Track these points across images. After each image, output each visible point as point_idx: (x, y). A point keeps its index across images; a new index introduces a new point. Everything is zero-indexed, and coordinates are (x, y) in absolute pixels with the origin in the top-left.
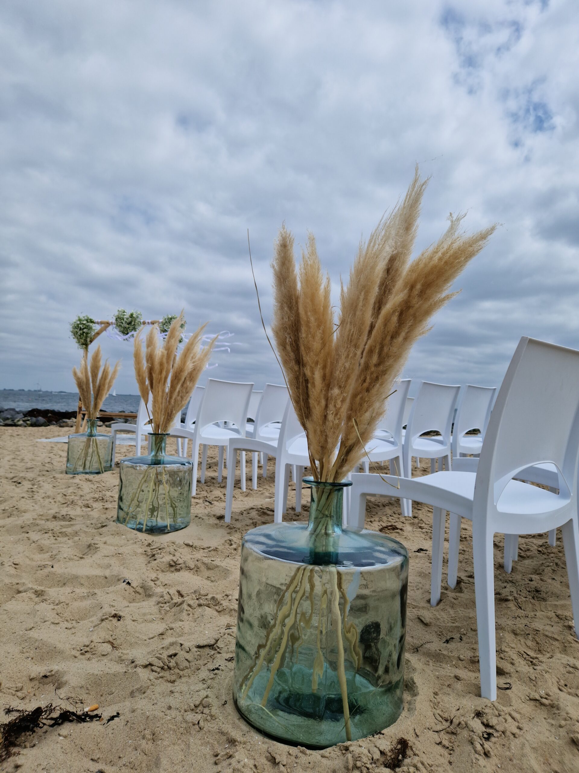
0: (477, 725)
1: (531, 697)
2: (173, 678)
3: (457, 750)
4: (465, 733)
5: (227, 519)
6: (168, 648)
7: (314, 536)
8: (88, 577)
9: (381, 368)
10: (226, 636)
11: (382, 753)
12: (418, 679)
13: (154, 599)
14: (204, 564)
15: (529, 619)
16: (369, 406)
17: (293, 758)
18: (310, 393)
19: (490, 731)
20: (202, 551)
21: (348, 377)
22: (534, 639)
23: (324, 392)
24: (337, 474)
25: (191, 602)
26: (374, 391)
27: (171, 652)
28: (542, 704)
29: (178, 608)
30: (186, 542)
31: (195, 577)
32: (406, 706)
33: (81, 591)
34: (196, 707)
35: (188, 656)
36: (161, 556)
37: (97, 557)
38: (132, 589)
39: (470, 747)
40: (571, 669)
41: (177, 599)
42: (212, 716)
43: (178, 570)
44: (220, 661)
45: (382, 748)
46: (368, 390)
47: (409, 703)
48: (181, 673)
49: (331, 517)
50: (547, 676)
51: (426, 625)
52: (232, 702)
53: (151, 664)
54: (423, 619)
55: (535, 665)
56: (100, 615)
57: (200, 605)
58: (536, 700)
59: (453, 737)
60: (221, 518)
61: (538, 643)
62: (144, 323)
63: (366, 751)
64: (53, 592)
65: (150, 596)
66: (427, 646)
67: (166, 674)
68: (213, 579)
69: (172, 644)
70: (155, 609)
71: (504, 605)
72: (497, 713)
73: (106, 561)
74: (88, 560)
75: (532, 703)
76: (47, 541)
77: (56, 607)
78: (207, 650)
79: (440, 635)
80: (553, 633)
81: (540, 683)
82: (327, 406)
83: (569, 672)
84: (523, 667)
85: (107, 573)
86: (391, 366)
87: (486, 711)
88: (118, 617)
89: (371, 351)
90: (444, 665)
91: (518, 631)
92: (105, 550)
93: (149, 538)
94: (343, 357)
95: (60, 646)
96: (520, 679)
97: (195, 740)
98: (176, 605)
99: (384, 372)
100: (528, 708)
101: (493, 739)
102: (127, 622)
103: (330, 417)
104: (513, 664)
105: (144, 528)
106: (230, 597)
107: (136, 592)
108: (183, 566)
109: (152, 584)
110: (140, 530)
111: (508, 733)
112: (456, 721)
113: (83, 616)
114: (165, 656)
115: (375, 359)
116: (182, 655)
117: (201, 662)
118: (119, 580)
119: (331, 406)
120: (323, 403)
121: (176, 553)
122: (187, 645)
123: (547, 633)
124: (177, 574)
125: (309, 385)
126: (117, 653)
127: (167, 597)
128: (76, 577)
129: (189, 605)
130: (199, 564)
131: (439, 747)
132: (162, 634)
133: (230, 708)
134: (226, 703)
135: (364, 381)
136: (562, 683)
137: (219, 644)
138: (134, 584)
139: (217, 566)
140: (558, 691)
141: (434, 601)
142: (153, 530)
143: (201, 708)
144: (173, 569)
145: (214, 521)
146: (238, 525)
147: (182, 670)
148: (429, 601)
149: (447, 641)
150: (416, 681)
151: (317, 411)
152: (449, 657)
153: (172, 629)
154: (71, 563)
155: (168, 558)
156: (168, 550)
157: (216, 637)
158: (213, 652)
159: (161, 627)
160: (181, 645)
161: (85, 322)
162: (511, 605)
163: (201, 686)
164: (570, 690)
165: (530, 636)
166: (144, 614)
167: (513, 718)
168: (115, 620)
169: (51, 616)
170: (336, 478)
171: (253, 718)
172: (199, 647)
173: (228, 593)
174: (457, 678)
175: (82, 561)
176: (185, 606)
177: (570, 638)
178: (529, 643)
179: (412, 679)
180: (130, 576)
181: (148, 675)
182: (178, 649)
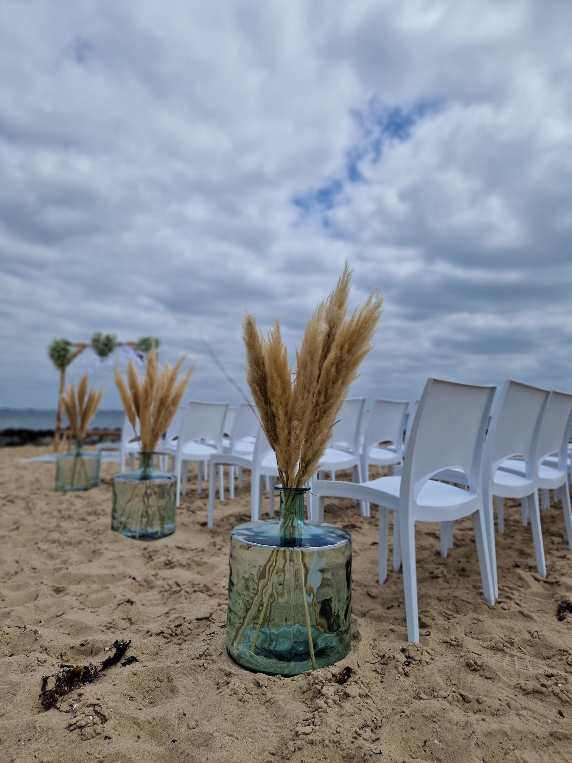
0: (402, 658)
1: (444, 640)
2: (180, 642)
3: (387, 674)
4: (393, 663)
5: (210, 526)
6: (174, 621)
7: (283, 529)
8: (99, 576)
9: (327, 404)
10: (218, 611)
11: (333, 675)
12: (362, 630)
13: (155, 591)
14: (194, 561)
15: (452, 590)
16: (320, 432)
17: (272, 682)
18: (277, 424)
19: (411, 660)
20: (190, 552)
21: (304, 413)
22: (453, 604)
23: (286, 423)
24: (299, 482)
25: (188, 590)
26: (323, 421)
27: (177, 623)
28: (452, 645)
29: (177, 595)
30: (177, 545)
31: (188, 572)
32: (352, 649)
33: (94, 587)
34: (201, 656)
35: (190, 626)
36: (157, 557)
37: (103, 560)
38: (137, 583)
39: (395, 671)
40: (475, 621)
41: (175, 588)
42: (213, 660)
43: (172, 568)
44: (215, 628)
45: (333, 672)
46: (319, 421)
47: (355, 646)
48: (186, 638)
49: (295, 513)
50: (457, 626)
51: (373, 597)
52: (226, 653)
53: (162, 632)
54: (371, 594)
55: (450, 619)
56: (116, 601)
57: (195, 591)
58: (447, 642)
59: (385, 666)
60: (204, 524)
61: (456, 606)
62: (120, 344)
63: (322, 674)
64: (73, 588)
65: (152, 587)
66: (372, 612)
67: (175, 639)
68: (202, 573)
69: (177, 618)
70: (159, 597)
71: (435, 581)
72: (416, 649)
73: (111, 563)
74: (96, 563)
75: (445, 644)
76: (55, 549)
77: (79, 598)
78: (204, 622)
79: (383, 604)
80: (468, 598)
81: (451, 631)
82: (289, 433)
83: (474, 623)
84: (441, 621)
85: (114, 572)
86: (333, 403)
87: (409, 648)
88: (130, 602)
89: (319, 393)
90: (384, 624)
91: (441, 598)
92: (108, 554)
93: (144, 544)
94: (300, 399)
95: (90, 624)
96: (437, 629)
97: (202, 676)
98: (175, 592)
99: (329, 408)
100: (440, 648)
101: (411, 665)
102: (139, 605)
103: (293, 441)
104: (433, 619)
106: (218, 586)
107: (141, 585)
108: (176, 563)
109: (153, 578)
110: (134, 537)
111: (423, 662)
112: (387, 656)
113: (100, 604)
114: (172, 626)
115: (322, 399)
116: (185, 625)
117: (200, 630)
118: (125, 577)
119: (293, 433)
120: (286, 431)
121: (169, 554)
122: (188, 618)
123: (463, 599)
124: (173, 570)
125: (276, 419)
126: (134, 627)
127: (167, 588)
128: (88, 577)
129: (186, 592)
130: (190, 562)
131: (375, 673)
132: (167, 613)
133: (225, 656)
134: (222, 653)
135: (316, 414)
136: (468, 630)
137: (213, 616)
138: (138, 579)
139: (205, 563)
140: (464, 636)
141: (381, 581)
143: (204, 656)
144: (168, 567)
145: (198, 527)
146: (220, 530)
147: (186, 636)
148: (378, 582)
149: (388, 608)
150: (360, 632)
151: (282, 437)
152: (387, 618)
153: (175, 609)
154: (82, 566)
155: (163, 559)
156: (162, 552)
157: (211, 611)
158: (209, 623)
160: (184, 618)
161: (62, 345)
162: (440, 580)
163: (202, 643)
164: (473, 636)
165: (450, 602)
166: (150, 601)
167: (429, 653)
168: (129, 605)
169: (76, 604)
170: (297, 485)
171: (242, 662)
172: (198, 619)
173: (216, 582)
174: (392, 631)
175: (91, 564)
176: (183, 592)
177: (480, 601)
178: (450, 606)
179: (358, 631)
180: (133, 573)
181: (160, 640)
182: (182, 621)
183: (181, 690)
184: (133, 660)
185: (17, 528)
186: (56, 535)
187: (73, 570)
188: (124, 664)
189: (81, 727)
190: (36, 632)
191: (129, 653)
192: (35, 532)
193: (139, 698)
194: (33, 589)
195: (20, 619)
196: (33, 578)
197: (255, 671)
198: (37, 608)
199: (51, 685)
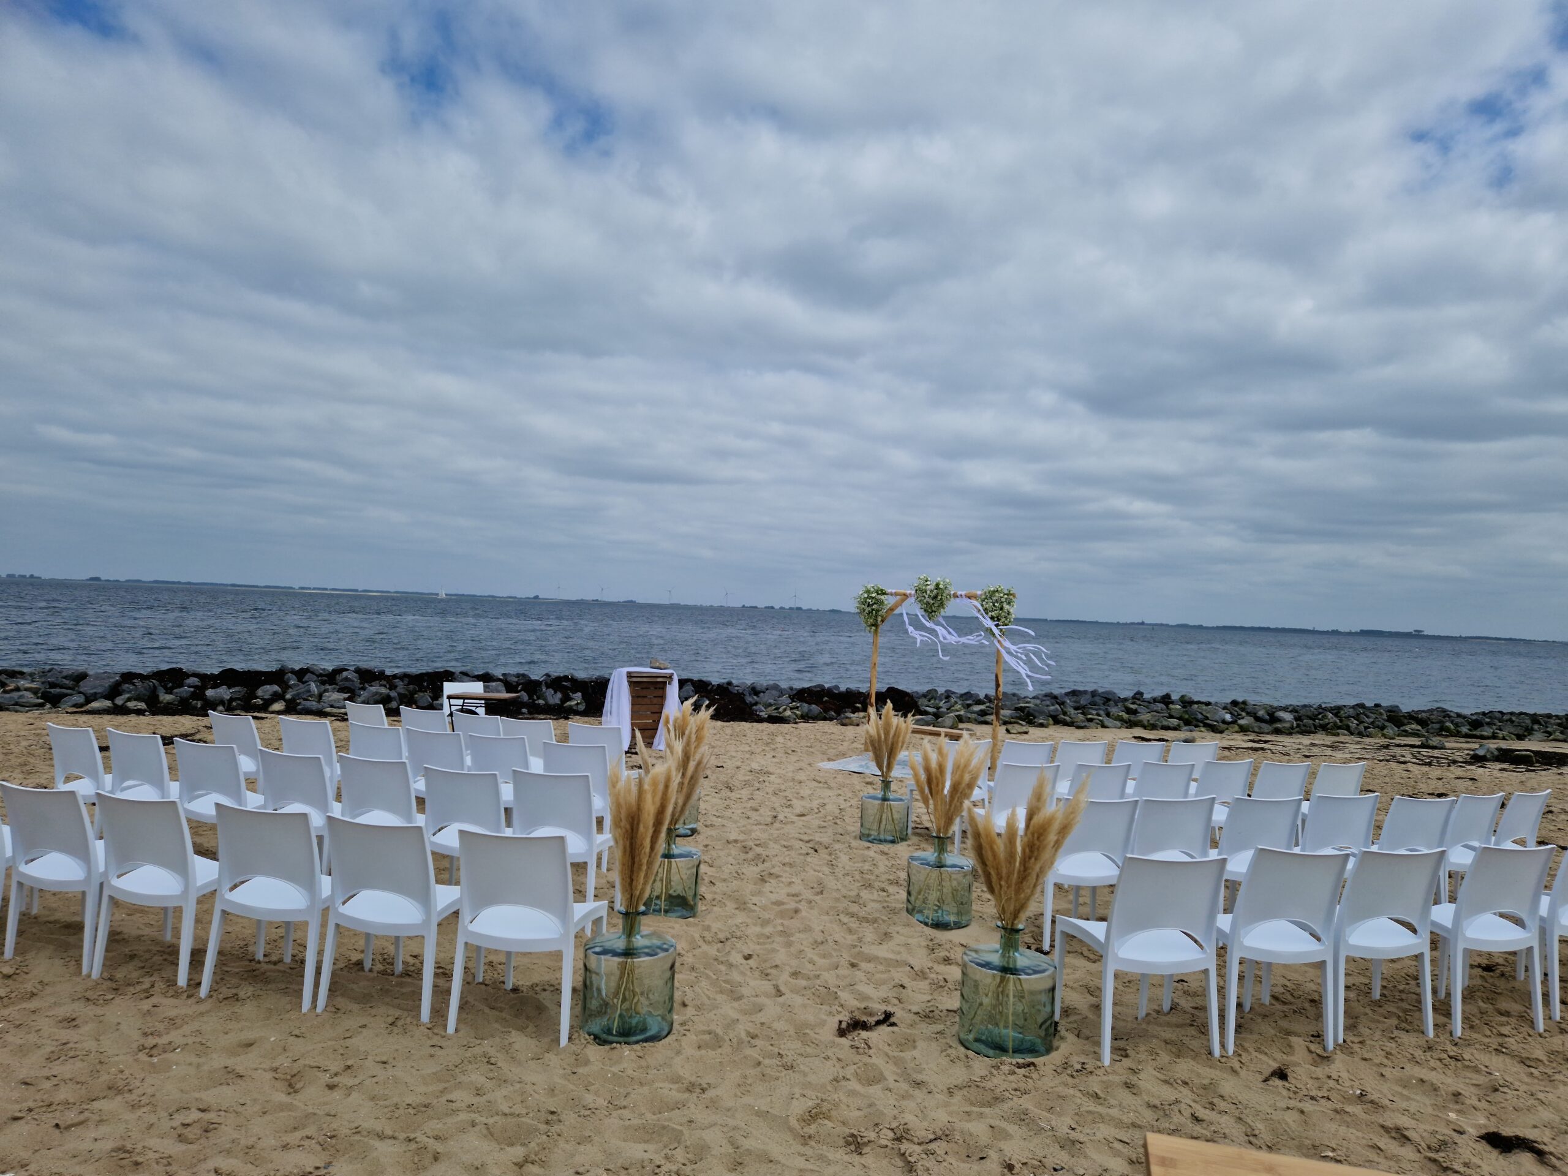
0: (1077, 1067)
2: (929, 1021)
3: (1062, 1074)
8: (885, 959)
11: (1018, 1063)
13: (927, 982)
16: (1025, 893)
17: (976, 1057)
18: (992, 880)
23: (998, 882)
24: (1013, 923)
27: (931, 1009)
30: (962, 942)
32: (1047, 1054)
33: (881, 968)
34: (939, 1033)
35: (940, 1013)
36: (939, 949)
37: (891, 944)
38: (914, 972)
41: (942, 983)
42: (945, 1037)
43: (950, 964)
47: (1050, 1053)
52: (957, 1035)
53: (920, 1013)
55: (1152, 1056)
56: (893, 983)
62: (955, 596)
63: (1010, 1061)
64: (863, 965)
65: (926, 978)
67: (926, 1019)
69: (932, 1006)
70: (928, 987)
73: (898, 948)
74: (885, 946)
76: (854, 925)
77: (867, 974)
78: (952, 1013)
81: (1142, 1063)
82: (1001, 889)
85: (898, 957)
88: (904, 987)
92: (898, 939)
93: (933, 933)
95: (872, 996)
96: (1133, 1060)
97: (934, 1044)
98: (941, 987)
102: (909, 990)
105: (930, 922)
107: (916, 975)
108: (953, 960)
109: (928, 971)
110: (926, 924)
113: (884, 982)
114: (928, 1010)
116: (937, 1012)
118: (906, 964)
121: (951, 951)
124: (948, 967)
126: (902, 1005)
127: (936, 981)
128: (877, 958)
133: (954, 1037)
134: (954, 1035)
138: (916, 969)
141: (1140, 1018)
142: (939, 925)
144: (945, 962)
147: (934, 1019)
154: (873, 947)
155: (943, 954)
156: (945, 946)
159: (929, 998)
160: (937, 1007)
161: (874, 595)
164: (1161, 1071)
168: (901, 989)
169: (864, 979)
171: (963, 1042)
172: (948, 1010)
175: (881, 946)
176: (946, 988)
180: (912, 963)
181: (917, 1018)
182: (935, 1009)
183: (919, 1048)
184: (893, 1024)
185: (822, 892)
186: (854, 908)
187: (866, 949)
188: (888, 1026)
189: (857, 1048)
190: (836, 993)
191: (892, 1020)
192: (837, 900)
193: (894, 1046)
194: (835, 960)
195: (826, 981)
196: (835, 950)
197: (967, 1048)
198: (838, 976)
199: (844, 1025)
